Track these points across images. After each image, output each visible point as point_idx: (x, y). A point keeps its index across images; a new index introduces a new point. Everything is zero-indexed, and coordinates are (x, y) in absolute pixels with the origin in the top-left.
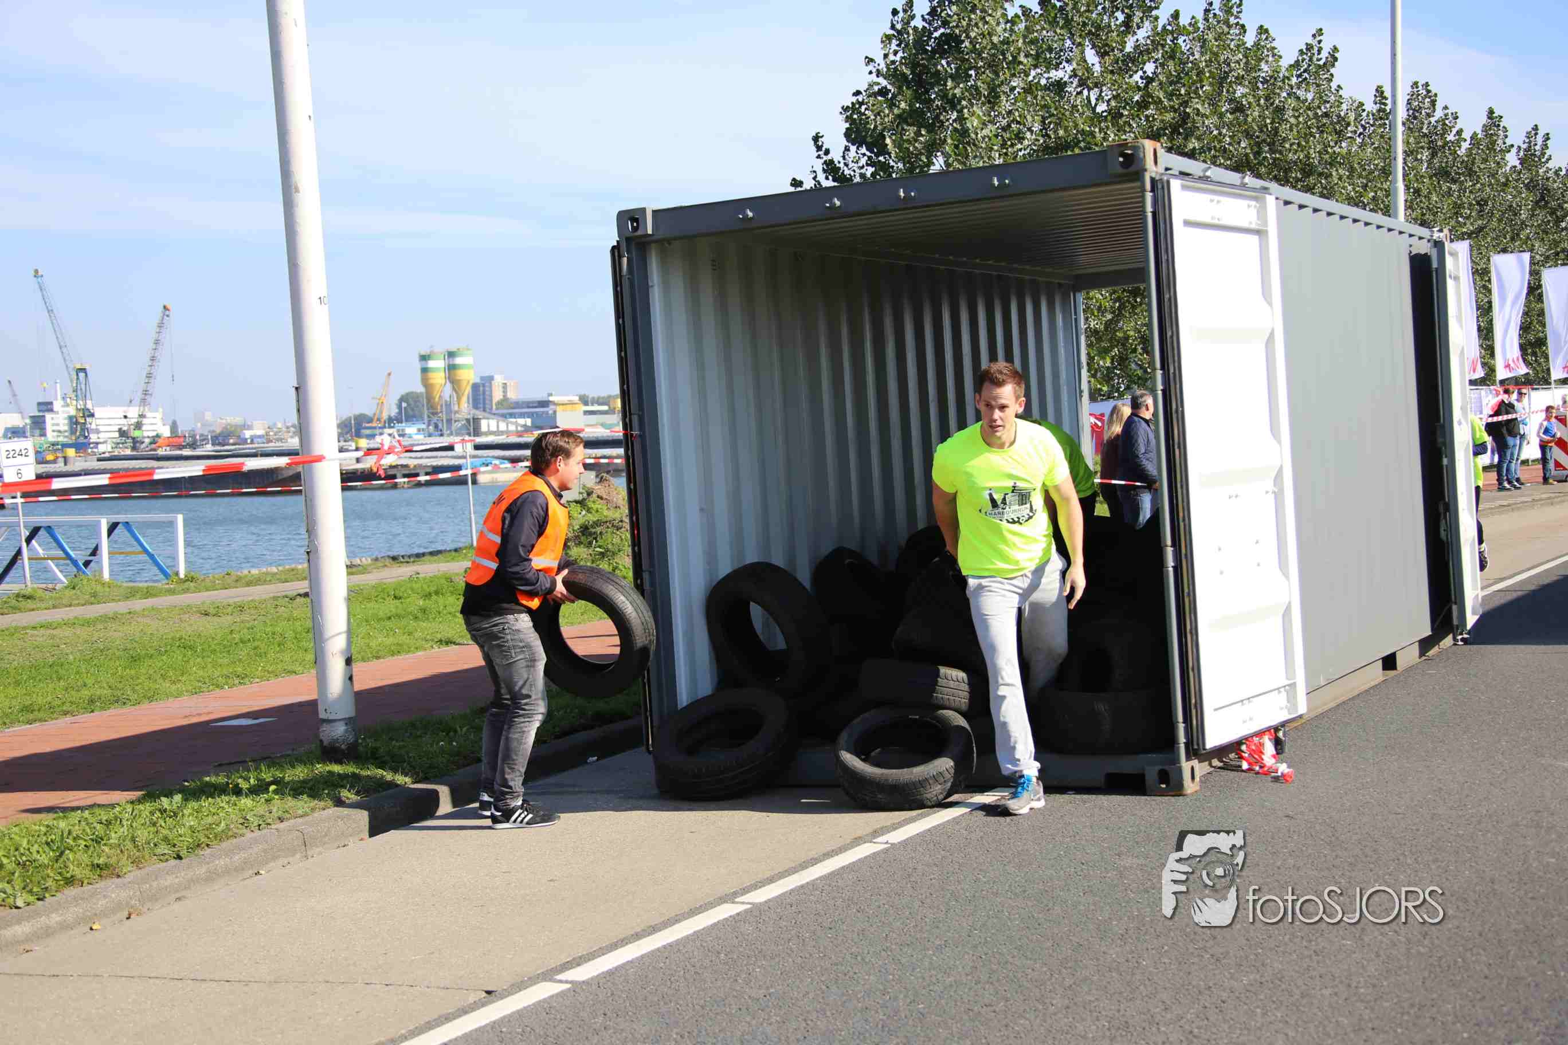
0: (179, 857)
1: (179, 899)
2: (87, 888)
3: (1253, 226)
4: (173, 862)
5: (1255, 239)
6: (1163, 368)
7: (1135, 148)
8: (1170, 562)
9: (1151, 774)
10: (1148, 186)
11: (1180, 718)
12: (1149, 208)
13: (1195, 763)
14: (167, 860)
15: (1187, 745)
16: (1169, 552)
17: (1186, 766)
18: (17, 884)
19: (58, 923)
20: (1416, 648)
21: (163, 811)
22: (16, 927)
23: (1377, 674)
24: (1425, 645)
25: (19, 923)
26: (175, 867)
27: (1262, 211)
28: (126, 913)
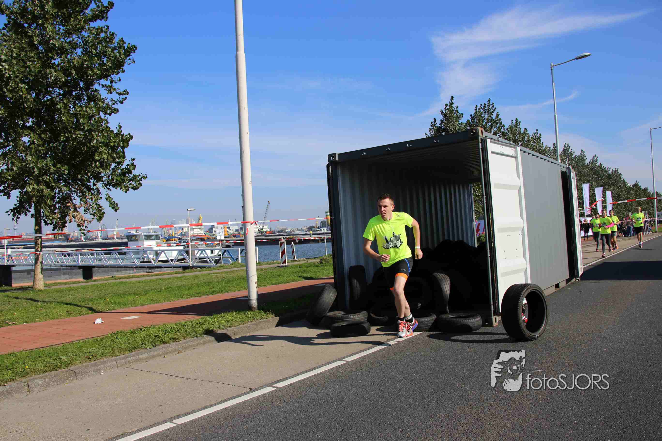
0: (197, 337)
1: (194, 349)
2: (168, 344)
3: (514, 155)
4: (195, 338)
5: (514, 159)
6: (486, 195)
7: (476, 130)
8: (489, 255)
10: (480, 141)
11: (492, 303)
12: (480, 147)
13: (497, 317)
14: (193, 337)
15: (494, 311)
16: (489, 252)
17: (494, 318)
18: (150, 342)
19: (156, 354)
20: (565, 282)
21: (200, 323)
22: (143, 355)
23: (553, 289)
24: (567, 281)
25: (144, 354)
26: (195, 340)
27: (516, 152)
28: (177, 352)
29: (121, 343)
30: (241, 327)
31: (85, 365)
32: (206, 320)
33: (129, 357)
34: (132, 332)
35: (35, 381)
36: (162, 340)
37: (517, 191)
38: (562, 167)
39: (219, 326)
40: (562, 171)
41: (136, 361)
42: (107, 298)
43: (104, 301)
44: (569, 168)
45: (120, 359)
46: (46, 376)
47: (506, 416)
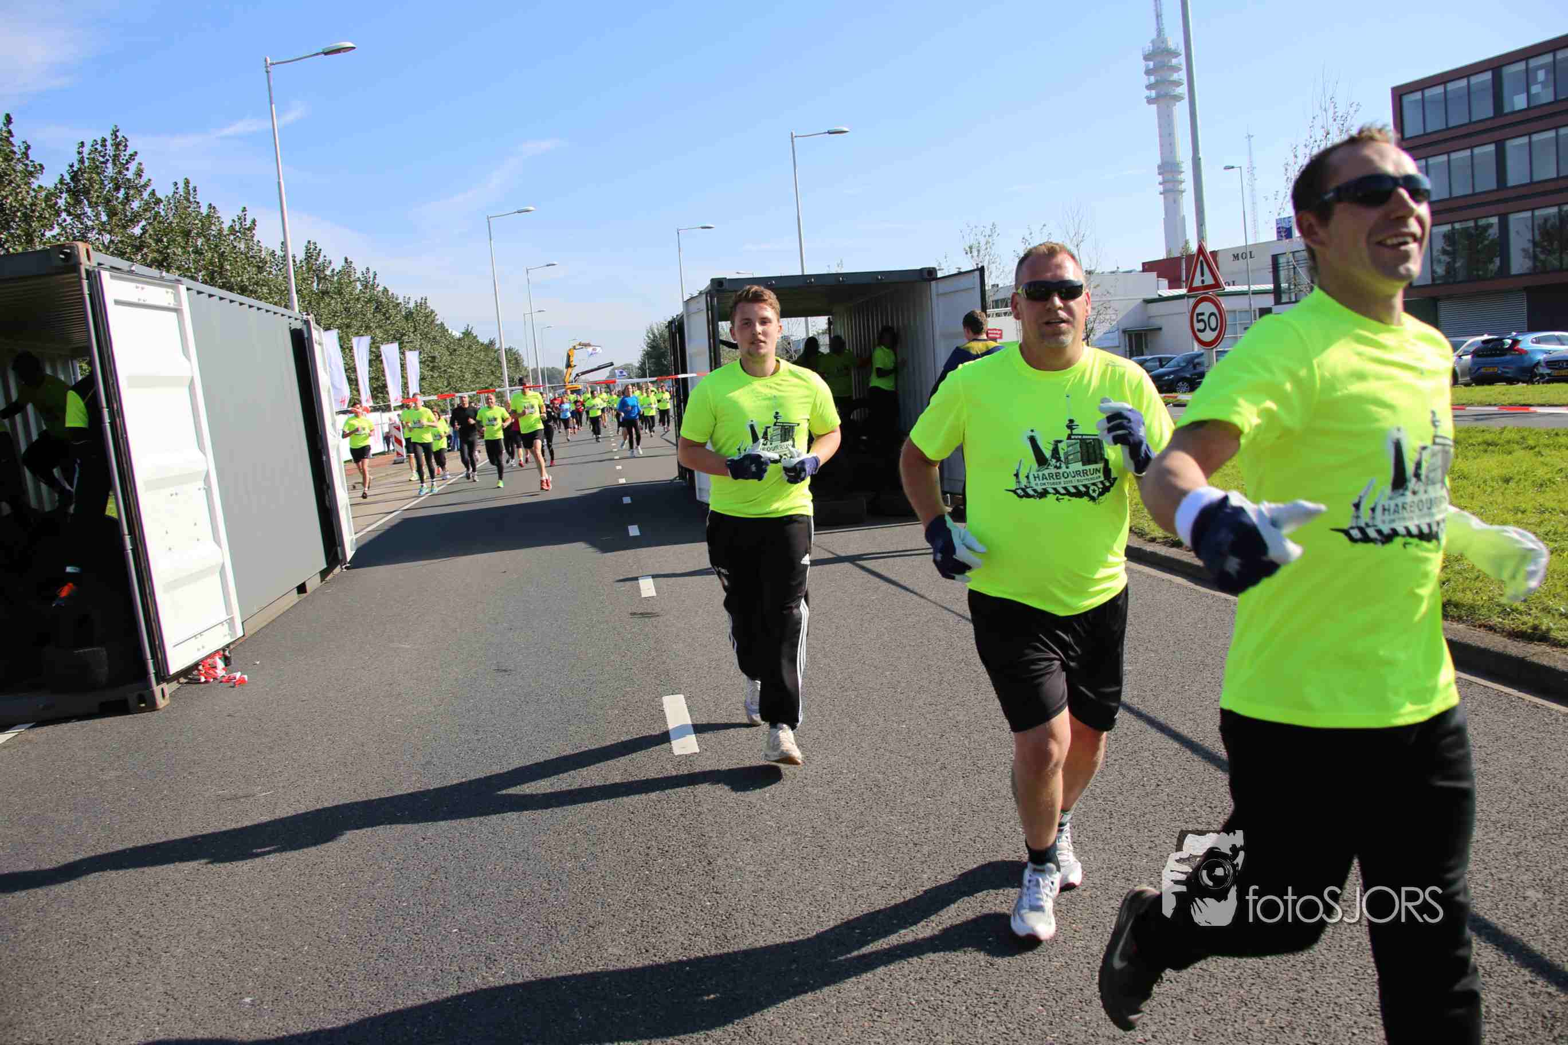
3: (172, 306)
5: (173, 315)
7: (71, 248)
8: (129, 546)
9: (132, 699)
10: (84, 275)
12: (86, 291)
13: (164, 685)
15: (156, 674)
17: (157, 689)
20: (318, 577)
23: (294, 597)
24: (324, 574)
27: (177, 296)
37: (187, 390)
38: (292, 320)
40: (293, 328)
44: (307, 322)
47: (203, 908)
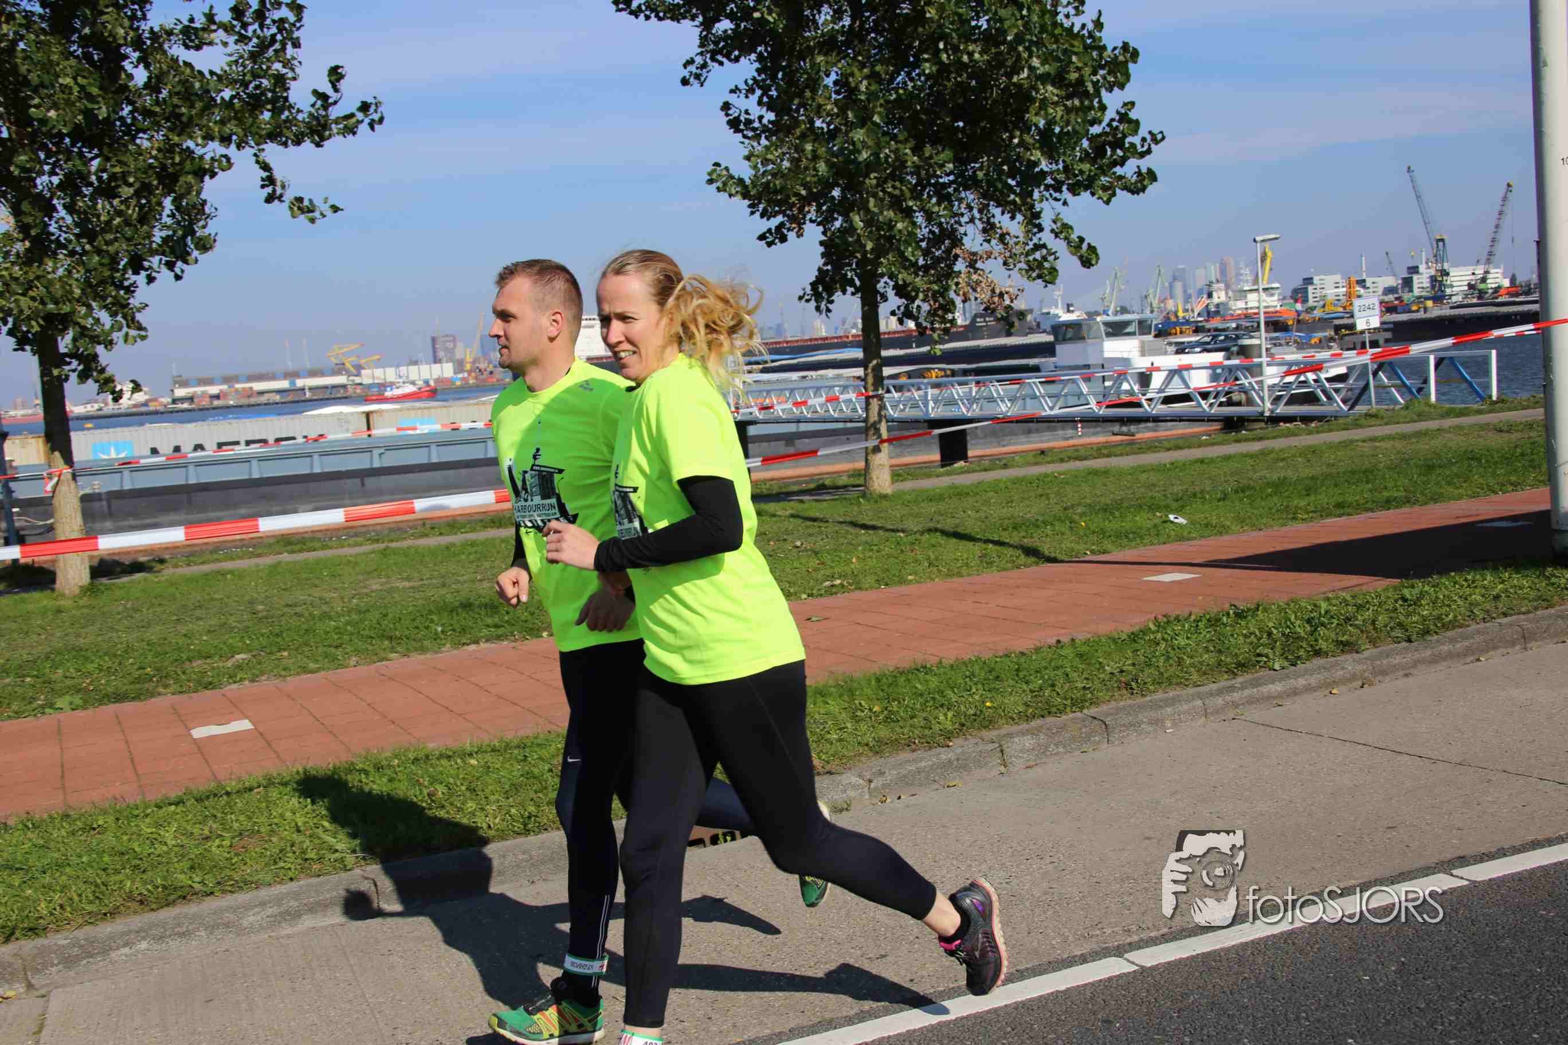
0: (1409, 641)
1: (1406, 675)
2: (1332, 659)
4: (1404, 644)
14: (1399, 642)
18: (1278, 651)
19: (1304, 686)
21: (1405, 600)
22: (1271, 686)
25: (1273, 683)
26: (1405, 648)
28: (1360, 683)
29: (1196, 651)
30: (1543, 618)
31: (1124, 708)
32: (1422, 595)
33: (1231, 689)
34: (1208, 620)
35: (1016, 740)
36: (1311, 646)
39: (1472, 612)
41: (1251, 701)
42: (1076, 517)
43: (1071, 528)
45: (1211, 694)
46: (1039, 729)
